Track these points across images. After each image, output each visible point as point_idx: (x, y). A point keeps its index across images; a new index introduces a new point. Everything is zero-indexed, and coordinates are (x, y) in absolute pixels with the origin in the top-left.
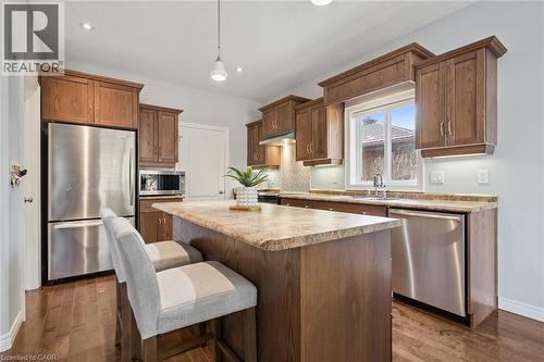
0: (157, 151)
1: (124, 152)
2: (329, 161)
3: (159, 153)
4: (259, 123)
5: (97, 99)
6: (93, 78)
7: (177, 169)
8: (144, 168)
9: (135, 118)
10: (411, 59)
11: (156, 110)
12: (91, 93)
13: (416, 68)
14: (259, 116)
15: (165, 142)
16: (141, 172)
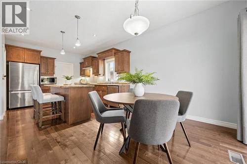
0: (47, 70)
1: (34, 71)
2: (100, 75)
3: (48, 71)
4: (83, 63)
5: (26, 55)
6: (24, 49)
7: (55, 76)
8: (42, 76)
9: (39, 60)
10: (114, 51)
11: (47, 58)
12: (23, 53)
13: (115, 53)
14: (83, 61)
15: (50, 68)
16: (41, 77)
